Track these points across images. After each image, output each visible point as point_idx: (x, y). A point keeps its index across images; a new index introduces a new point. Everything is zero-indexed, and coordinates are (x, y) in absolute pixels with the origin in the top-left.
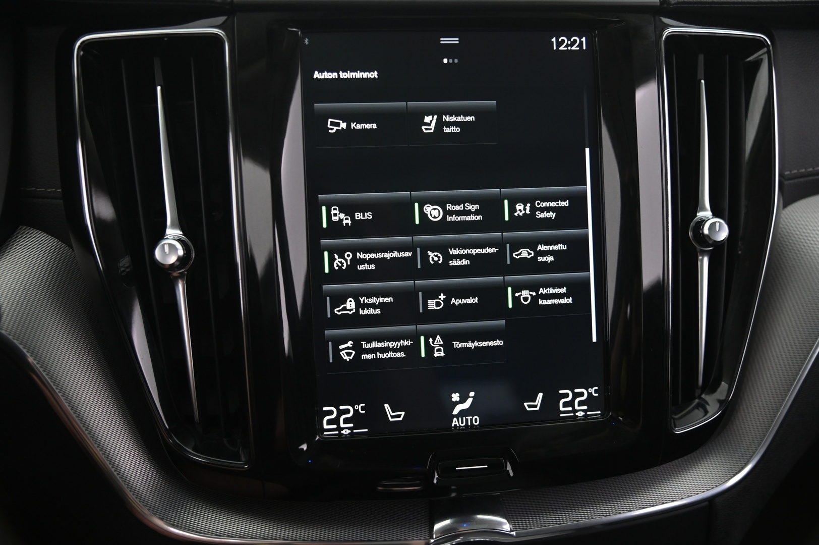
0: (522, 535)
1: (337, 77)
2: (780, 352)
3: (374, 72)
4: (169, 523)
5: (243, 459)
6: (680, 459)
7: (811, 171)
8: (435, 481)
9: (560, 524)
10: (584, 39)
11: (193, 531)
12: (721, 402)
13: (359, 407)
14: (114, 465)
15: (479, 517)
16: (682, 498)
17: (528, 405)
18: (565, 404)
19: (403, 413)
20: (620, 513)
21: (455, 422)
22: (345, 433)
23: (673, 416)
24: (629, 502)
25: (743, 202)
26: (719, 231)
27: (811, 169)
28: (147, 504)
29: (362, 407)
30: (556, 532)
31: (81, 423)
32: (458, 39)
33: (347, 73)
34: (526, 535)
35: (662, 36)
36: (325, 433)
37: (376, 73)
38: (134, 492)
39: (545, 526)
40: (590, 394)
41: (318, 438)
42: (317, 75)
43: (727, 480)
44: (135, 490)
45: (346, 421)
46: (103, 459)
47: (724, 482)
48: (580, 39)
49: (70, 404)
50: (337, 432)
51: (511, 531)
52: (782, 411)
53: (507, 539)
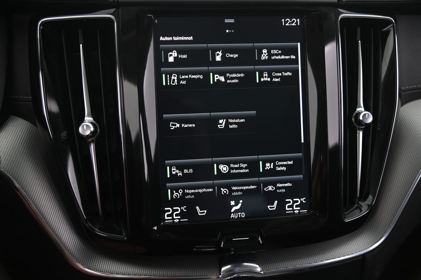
0: (267, 273)
1: (172, 40)
2: (399, 180)
3: (191, 37)
4: (86, 267)
5: (124, 234)
6: (347, 235)
7: (415, 87)
8: (222, 246)
9: (286, 268)
10: (298, 20)
11: (99, 271)
12: (369, 206)
13: (183, 208)
14: (58, 237)
15: (245, 264)
16: (349, 255)
17: (269, 207)
18: (289, 207)
19: (206, 211)
20: (317, 262)
21: (232, 216)
22: (176, 221)
23: (344, 213)
24: (321, 257)
25: (380, 103)
26: (368, 118)
27: (415, 86)
28: (75, 257)
29: (184, 208)
30: (284, 272)
31: (41, 216)
32: (234, 20)
33: (177, 37)
34: (269, 273)
35: (338, 18)
36: (166, 221)
37: (192, 37)
38: (69, 251)
39: (278, 269)
40: (301, 202)
41: (162, 224)
42: (161, 38)
43: (372, 246)
44: (69, 250)
45: (177, 215)
46: (52, 234)
47: (370, 246)
48: (296, 20)
49: (36, 206)
50: (172, 221)
51: (261, 271)
52: (400, 210)
53: (259, 276)
